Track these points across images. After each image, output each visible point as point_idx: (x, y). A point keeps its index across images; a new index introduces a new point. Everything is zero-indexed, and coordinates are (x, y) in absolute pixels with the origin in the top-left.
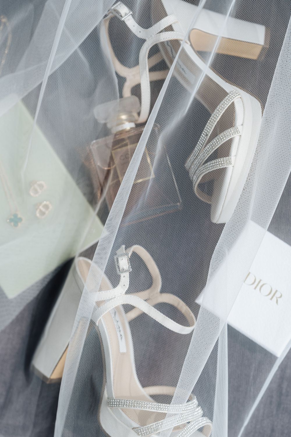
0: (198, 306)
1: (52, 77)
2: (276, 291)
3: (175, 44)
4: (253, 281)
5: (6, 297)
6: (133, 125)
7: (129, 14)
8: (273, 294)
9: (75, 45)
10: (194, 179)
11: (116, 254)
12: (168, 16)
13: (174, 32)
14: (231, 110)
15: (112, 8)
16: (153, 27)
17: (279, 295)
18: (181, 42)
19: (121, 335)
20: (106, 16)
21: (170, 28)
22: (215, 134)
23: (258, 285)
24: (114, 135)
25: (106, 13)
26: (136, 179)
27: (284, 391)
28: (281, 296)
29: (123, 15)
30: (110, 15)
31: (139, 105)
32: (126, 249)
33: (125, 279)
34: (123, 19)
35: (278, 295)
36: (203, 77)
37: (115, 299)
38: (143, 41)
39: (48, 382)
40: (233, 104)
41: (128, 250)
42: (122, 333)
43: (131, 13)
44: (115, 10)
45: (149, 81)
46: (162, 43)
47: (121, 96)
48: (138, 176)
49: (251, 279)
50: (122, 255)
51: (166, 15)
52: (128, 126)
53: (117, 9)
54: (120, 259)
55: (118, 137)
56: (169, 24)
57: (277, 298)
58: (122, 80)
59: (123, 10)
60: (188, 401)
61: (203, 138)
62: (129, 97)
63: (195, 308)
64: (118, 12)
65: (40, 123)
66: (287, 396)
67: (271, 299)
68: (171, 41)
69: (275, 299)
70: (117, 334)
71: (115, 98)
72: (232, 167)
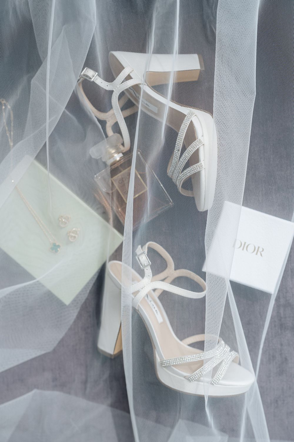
0: (205, 273)
1: (51, 137)
2: (259, 247)
3: (136, 88)
4: (240, 245)
5: (65, 305)
6: (121, 155)
7: (95, 76)
8: (256, 250)
9: (62, 108)
10: (177, 183)
11: (136, 255)
12: (125, 69)
13: (132, 79)
14: (191, 127)
15: (82, 74)
16: (116, 80)
17: (262, 250)
18: (141, 86)
19: (156, 311)
20: (79, 80)
21: (129, 77)
22: (184, 149)
23: (244, 246)
24: (110, 166)
25: (78, 78)
26: (134, 195)
27: (282, 316)
28: (263, 250)
29: (91, 77)
30: (82, 79)
31: (121, 139)
32: (142, 247)
33: (148, 271)
34: (92, 80)
35: (260, 250)
36: (167, 109)
37: (145, 287)
38: (111, 92)
39: (113, 358)
40: (191, 122)
41: (143, 248)
42: (156, 308)
43: (97, 73)
44: (84, 75)
45: (123, 118)
46: (127, 90)
47: (107, 136)
48: (135, 192)
49: (238, 244)
50: (141, 254)
51: (123, 68)
52: (118, 157)
53: (86, 73)
54: (140, 258)
55: (113, 167)
56: (127, 74)
57: (260, 252)
58: (103, 123)
59: (90, 73)
60: (218, 342)
61: (177, 153)
62: (112, 136)
63: (203, 275)
64: (87, 76)
65: (52, 171)
66: (285, 318)
67: (257, 254)
68: (132, 87)
69: (259, 253)
70: (153, 311)
71: (103, 139)
72: (204, 170)
